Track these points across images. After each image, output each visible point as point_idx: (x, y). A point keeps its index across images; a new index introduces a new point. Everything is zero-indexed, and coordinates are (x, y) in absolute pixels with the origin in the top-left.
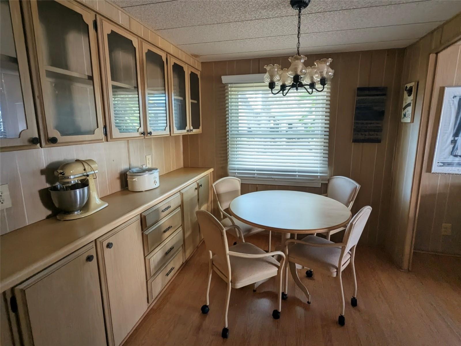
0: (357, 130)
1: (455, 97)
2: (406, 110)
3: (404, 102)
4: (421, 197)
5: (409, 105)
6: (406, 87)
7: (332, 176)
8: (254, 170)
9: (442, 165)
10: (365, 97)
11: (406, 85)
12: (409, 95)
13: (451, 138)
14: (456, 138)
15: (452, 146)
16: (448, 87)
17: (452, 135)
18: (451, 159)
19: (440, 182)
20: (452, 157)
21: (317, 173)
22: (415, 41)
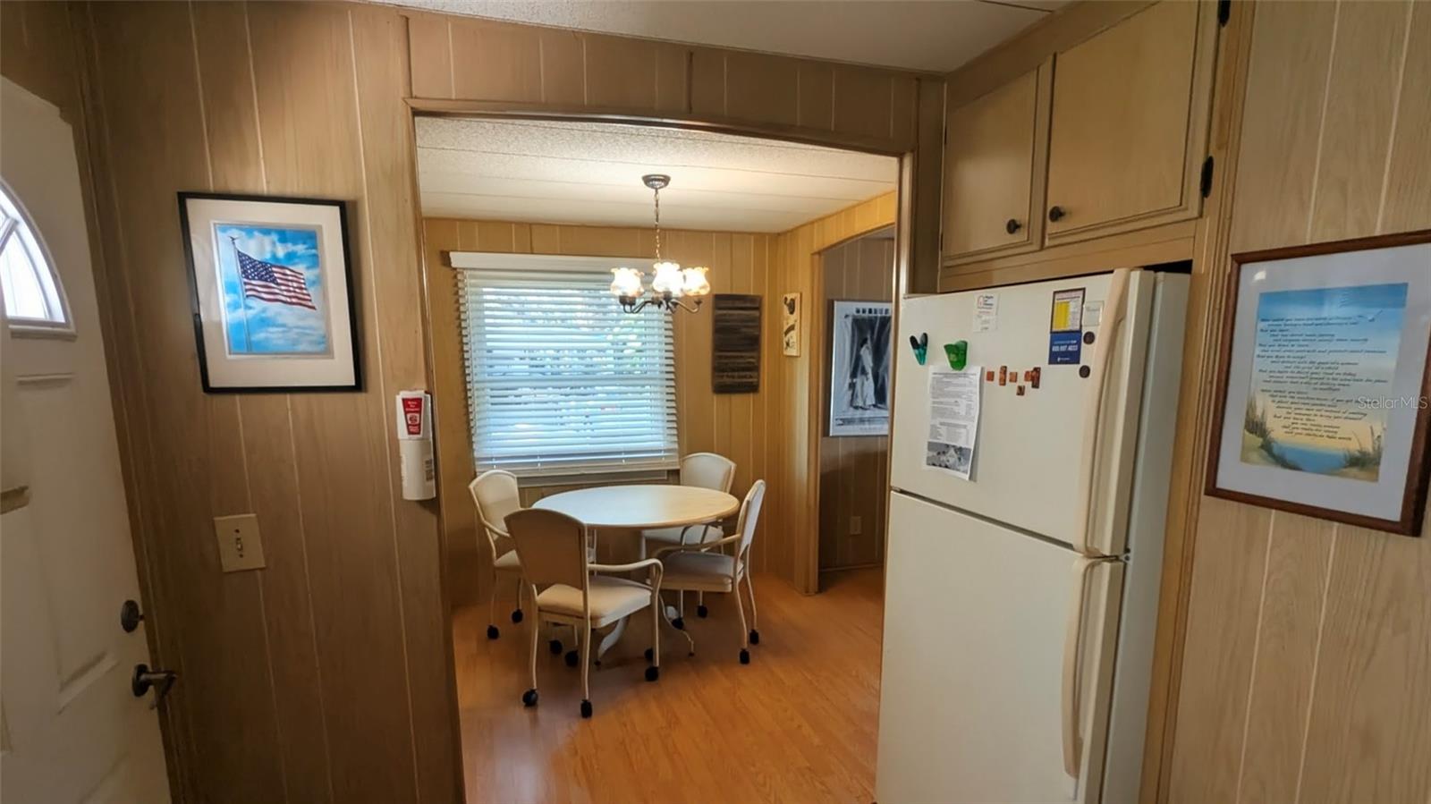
0: (718, 369)
1: (847, 316)
2: (789, 335)
3: (785, 322)
4: (821, 477)
5: (792, 328)
6: (786, 299)
7: (683, 456)
8: (535, 457)
9: (841, 422)
10: (725, 312)
11: (785, 296)
12: (792, 313)
13: (848, 380)
14: (855, 380)
15: (850, 392)
16: (838, 300)
17: (848, 375)
18: (851, 413)
19: (841, 450)
20: (852, 409)
21: (660, 451)
22: (791, 227)
